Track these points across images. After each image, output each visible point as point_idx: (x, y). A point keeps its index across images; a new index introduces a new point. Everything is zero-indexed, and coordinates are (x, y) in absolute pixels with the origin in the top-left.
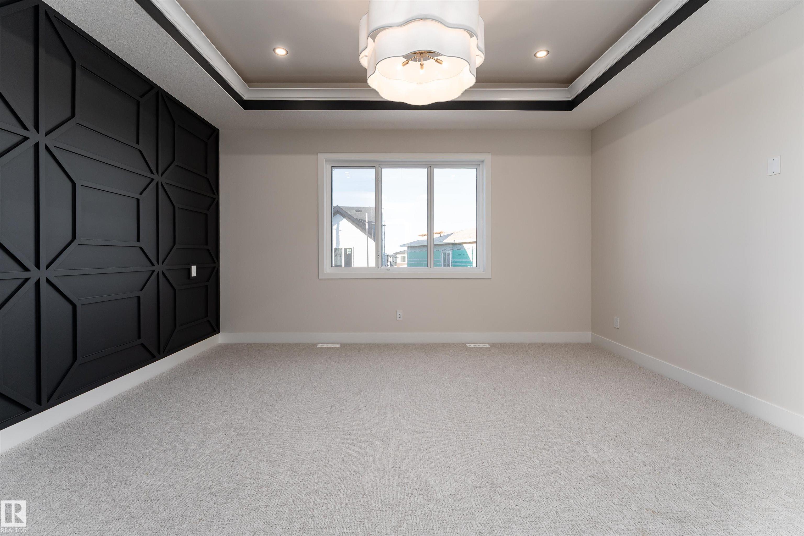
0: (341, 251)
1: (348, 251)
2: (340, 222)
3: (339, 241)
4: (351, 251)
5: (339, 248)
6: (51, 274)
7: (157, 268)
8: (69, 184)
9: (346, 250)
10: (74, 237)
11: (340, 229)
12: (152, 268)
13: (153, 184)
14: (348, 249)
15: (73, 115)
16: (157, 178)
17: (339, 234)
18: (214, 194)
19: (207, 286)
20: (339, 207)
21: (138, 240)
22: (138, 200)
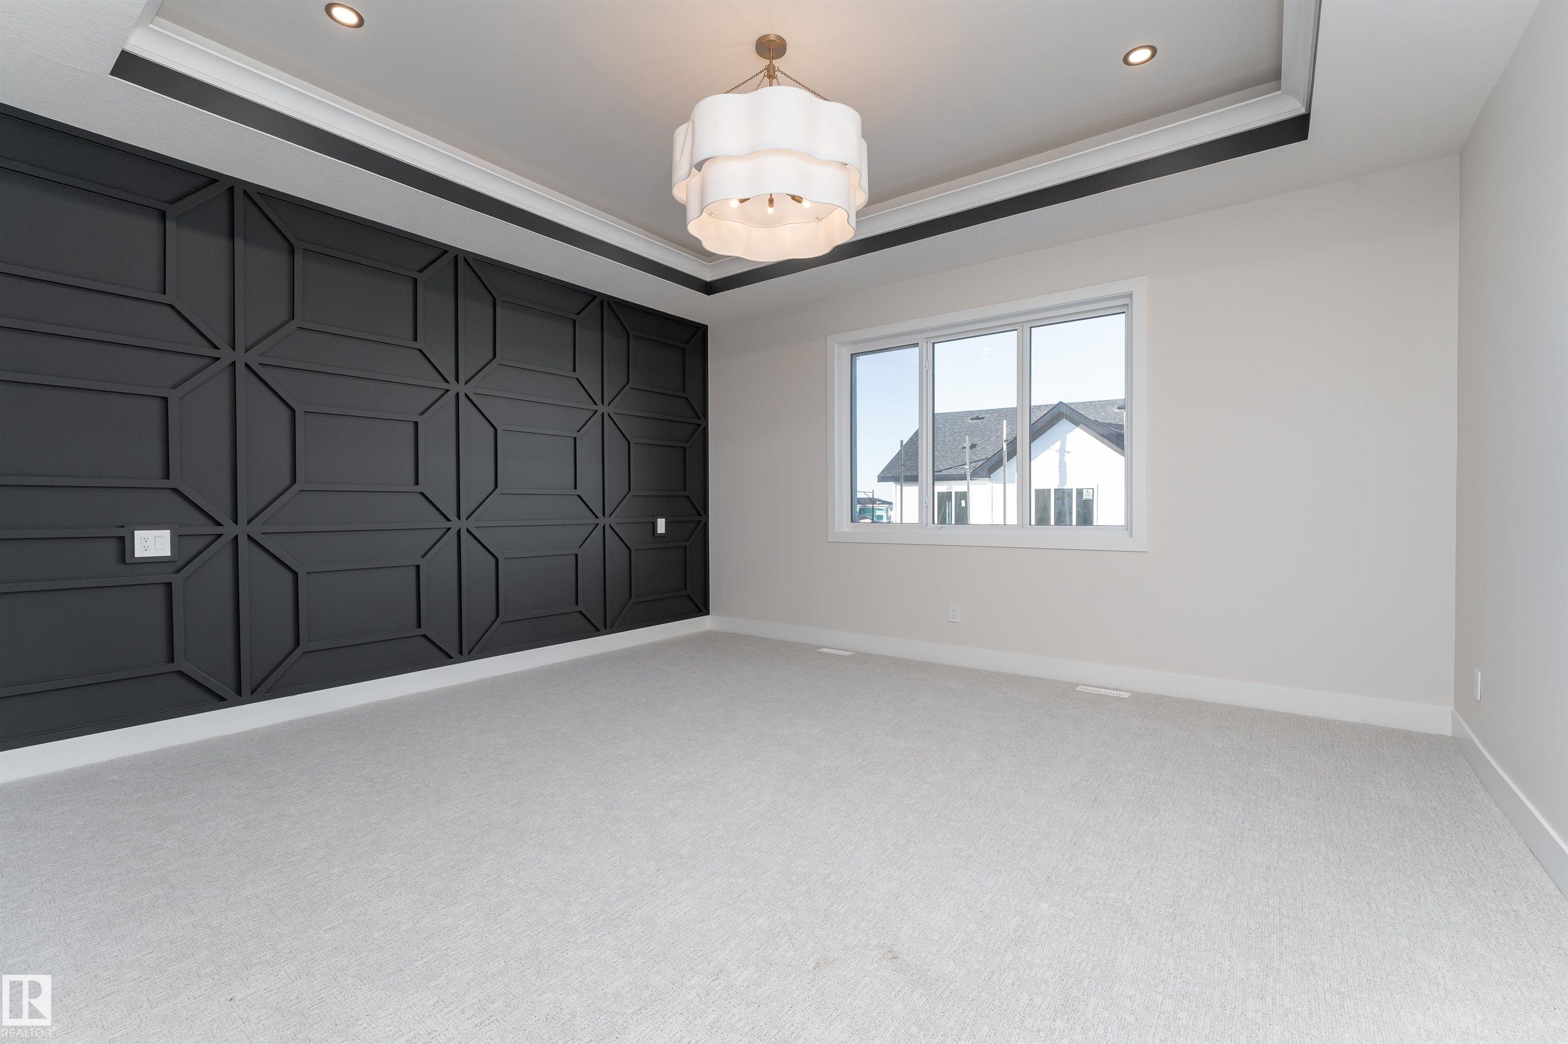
0: (1070, 495)
1: (1085, 493)
2: (1067, 436)
3: (1066, 474)
4: (1092, 493)
5: (1066, 487)
6: (471, 524)
7: (602, 521)
8: (492, 430)
9: (1080, 492)
10: (496, 486)
11: (1067, 449)
12: (596, 521)
13: (598, 415)
14: (1085, 491)
15: (495, 356)
16: (601, 409)
17: (1065, 460)
18: (700, 418)
19: (685, 547)
20: (1064, 404)
21: (575, 488)
22: (575, 439)
